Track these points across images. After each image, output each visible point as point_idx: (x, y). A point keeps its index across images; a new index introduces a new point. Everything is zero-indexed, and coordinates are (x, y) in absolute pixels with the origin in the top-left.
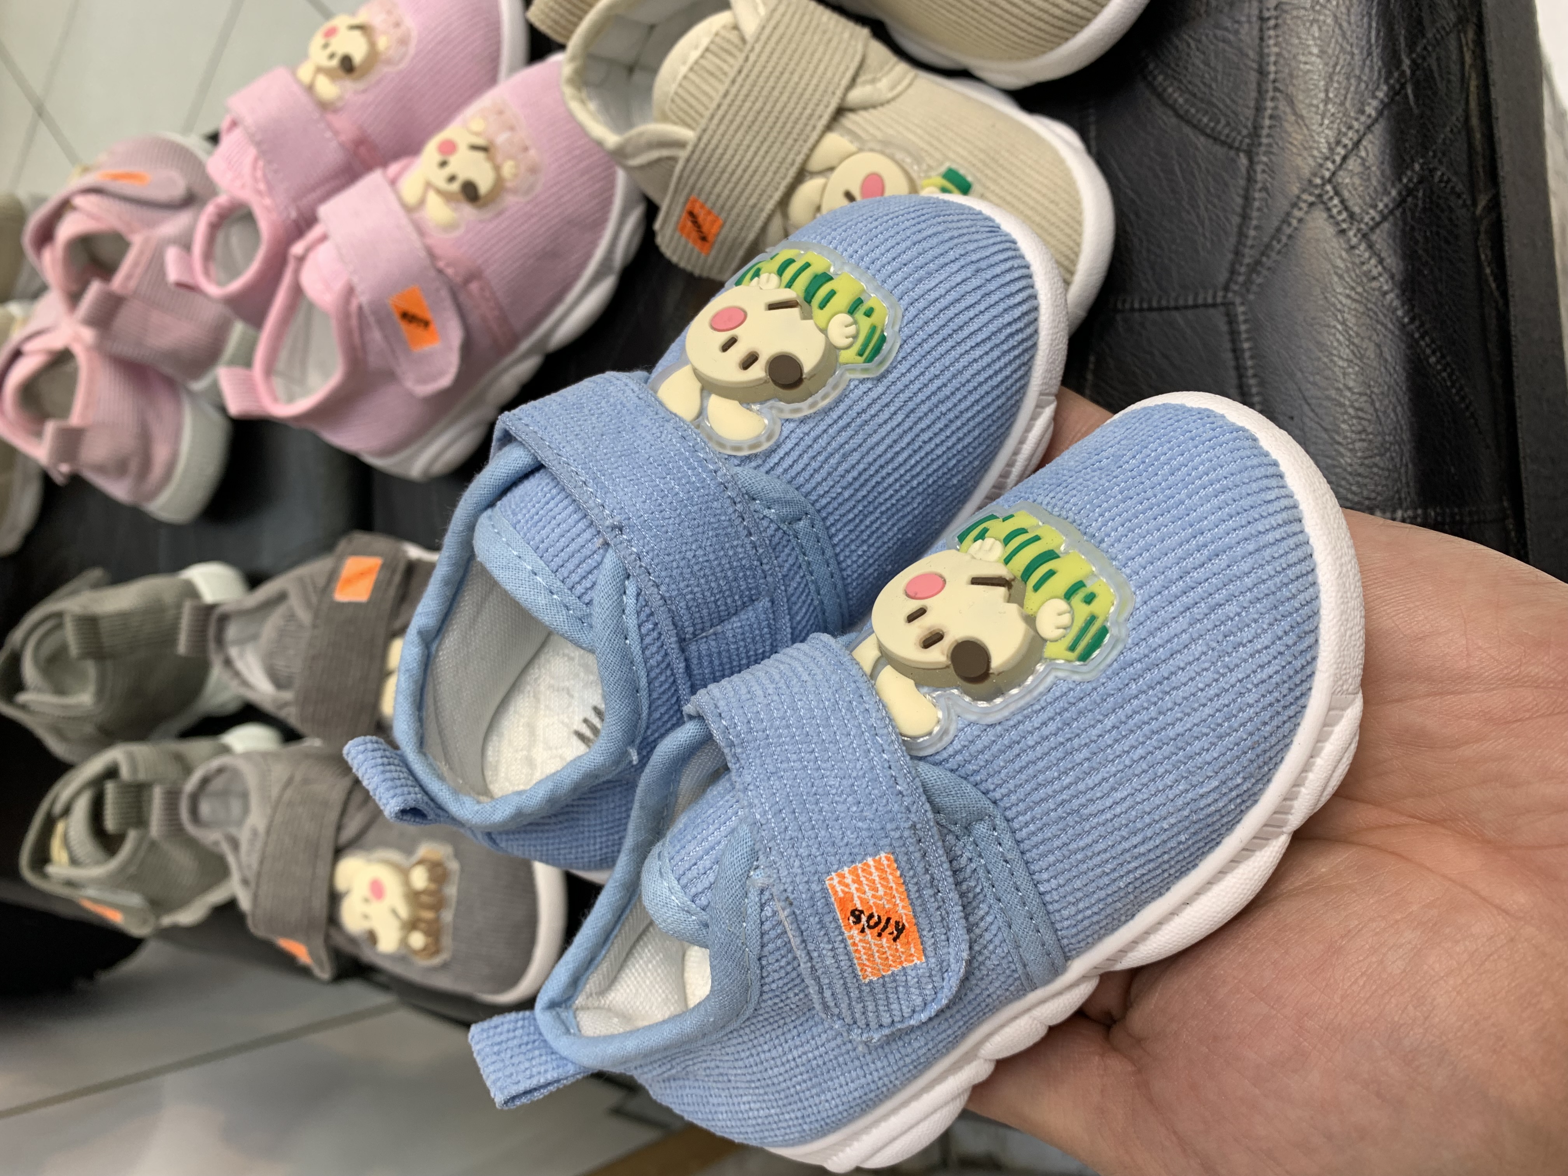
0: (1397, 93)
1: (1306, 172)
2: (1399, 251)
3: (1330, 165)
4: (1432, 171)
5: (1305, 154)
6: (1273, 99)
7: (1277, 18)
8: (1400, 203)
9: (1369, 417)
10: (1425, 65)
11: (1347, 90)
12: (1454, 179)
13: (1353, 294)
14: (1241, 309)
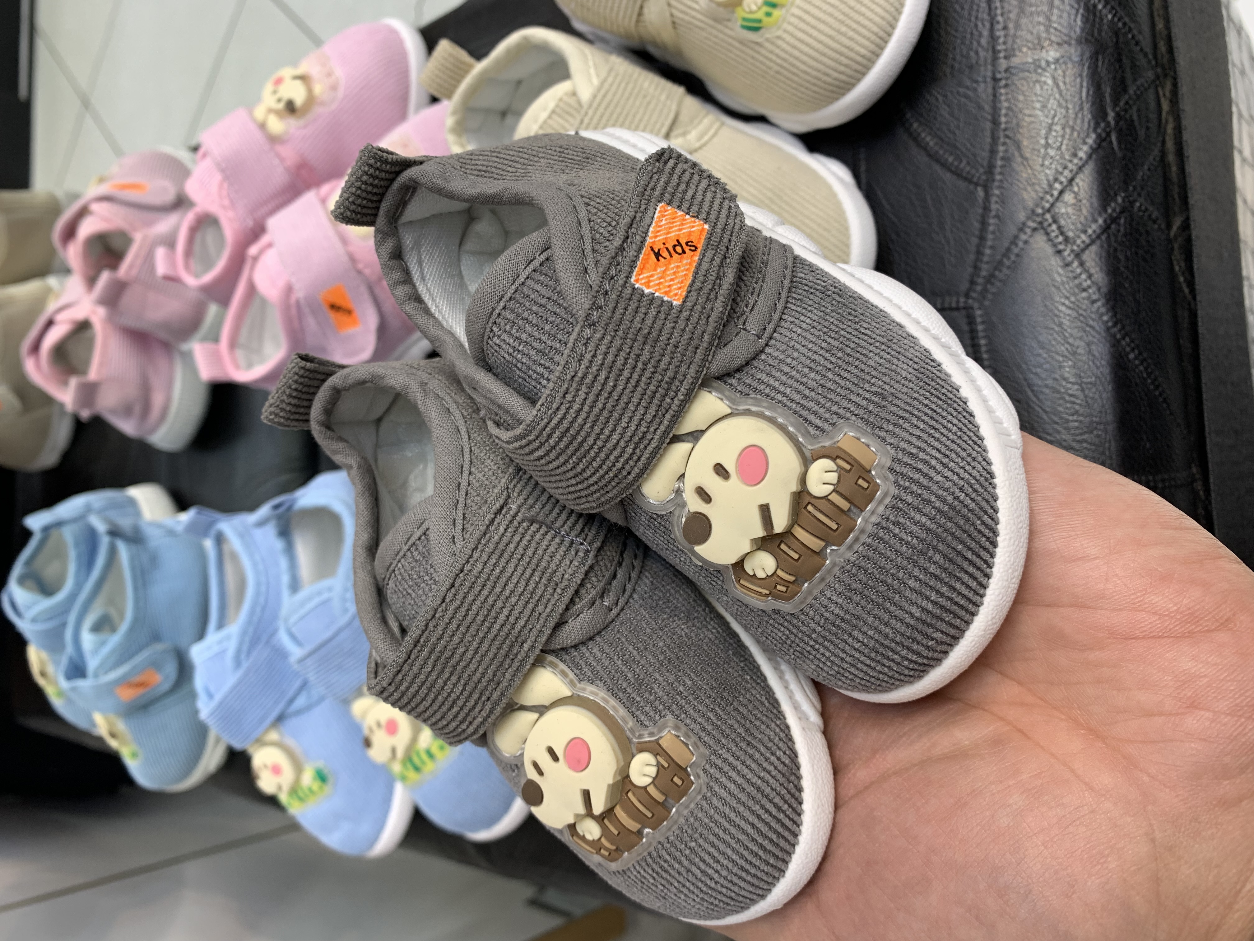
0: (1103, 140)
1: (1030, 204)
2: (1104, 268)
3: (1048, 197)
4: (1132, 203)
5: (1029, 188)
6: (1004, 144)
7: (1007, 79)
8: (1106, 229)
9: (1079, 401)
10: (1128, 116)
11: (1063, 136)
12: (1151, 208)
13: (1067, 302)
14: (978, 312)
